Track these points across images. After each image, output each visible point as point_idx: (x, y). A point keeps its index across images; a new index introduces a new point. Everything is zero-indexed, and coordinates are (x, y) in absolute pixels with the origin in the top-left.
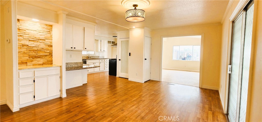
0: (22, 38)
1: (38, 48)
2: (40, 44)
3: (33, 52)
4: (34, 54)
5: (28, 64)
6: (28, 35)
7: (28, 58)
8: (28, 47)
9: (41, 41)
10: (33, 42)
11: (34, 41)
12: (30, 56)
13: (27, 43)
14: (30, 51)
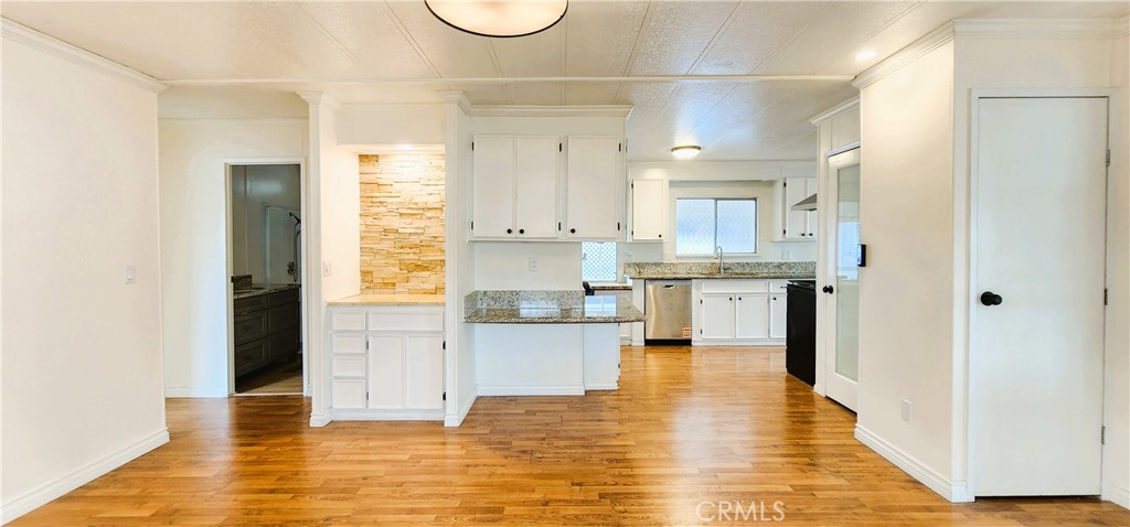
0: (384, 209)
1: (423, 238)
2: (427, 223)
3: (410, 251)
4: (411, 256)
5: (399, 288)
6: (398, 200)
7: (397, 270)
8: (397, 235)
9: (429, 214)
10: (408, 220)
11: (412, 215)
12: (403, 265)
13: (397, 223)
14: (402, 248)
